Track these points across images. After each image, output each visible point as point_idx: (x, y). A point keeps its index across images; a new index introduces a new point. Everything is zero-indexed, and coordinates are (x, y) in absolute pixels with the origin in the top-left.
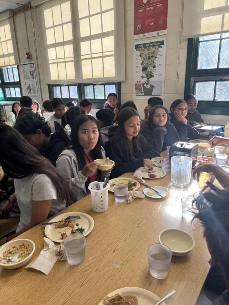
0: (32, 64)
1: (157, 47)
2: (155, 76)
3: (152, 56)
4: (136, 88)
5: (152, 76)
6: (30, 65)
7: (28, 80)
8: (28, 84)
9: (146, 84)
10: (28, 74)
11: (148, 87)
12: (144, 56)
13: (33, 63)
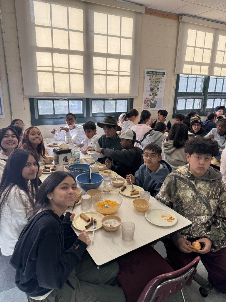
1: (161, 75)
2: (158, 94)
3: (157, 81)
4: (145, 103)
5: (156, 95)
9: (152, 100)
11: (153, 102)
12: (152, 80)
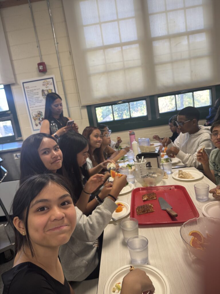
0: (48, 80)
6: (43, 81)
7: (37, 104)
8: (37, 111)
10: (35, 96)
13: (52, 78)
